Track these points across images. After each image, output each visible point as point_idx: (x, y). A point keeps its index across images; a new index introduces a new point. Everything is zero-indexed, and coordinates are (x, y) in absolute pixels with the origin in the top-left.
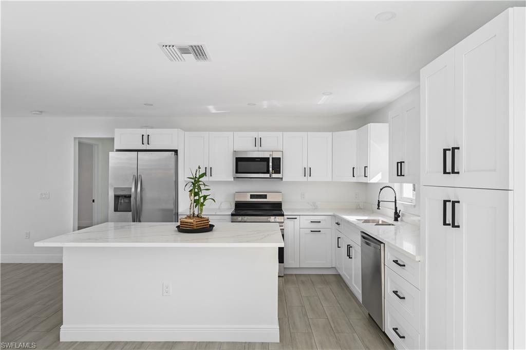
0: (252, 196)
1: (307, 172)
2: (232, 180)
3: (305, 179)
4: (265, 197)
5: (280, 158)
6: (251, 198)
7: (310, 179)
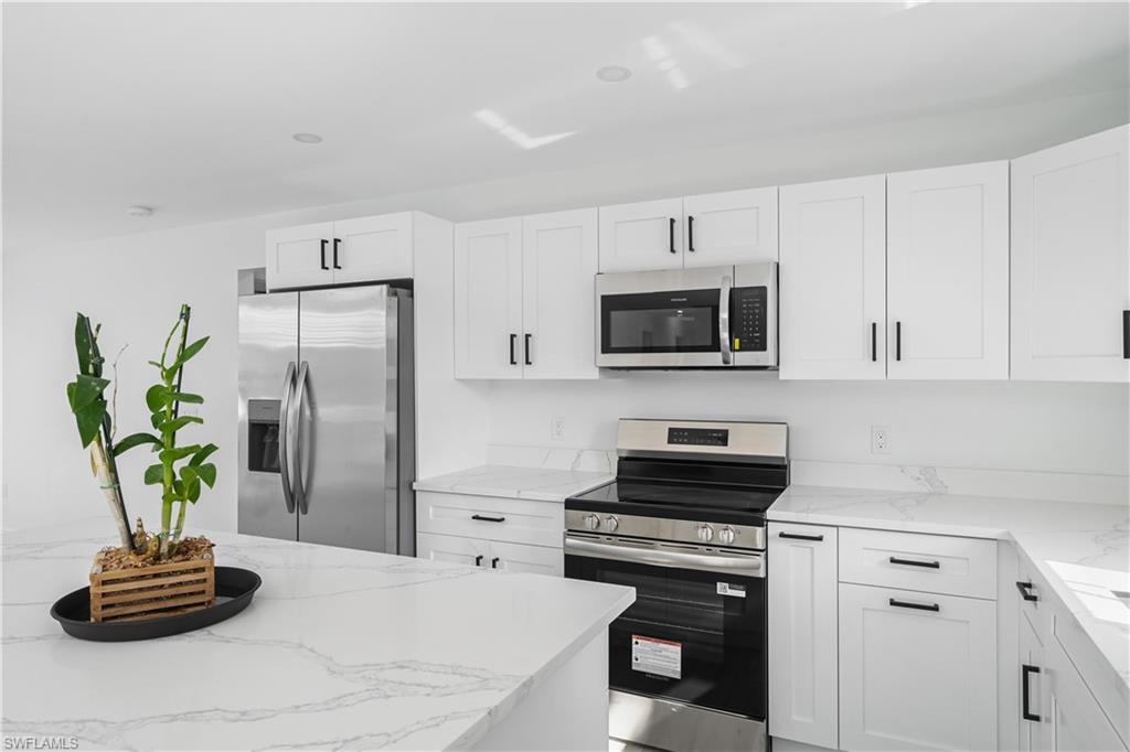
0: (675, 435)
1: (886, 341)
2: (595, 375)
3: (875, 372)
4: (722, 438)
5: (764, 289)
6: (670, 441)
7: (898, 371)
